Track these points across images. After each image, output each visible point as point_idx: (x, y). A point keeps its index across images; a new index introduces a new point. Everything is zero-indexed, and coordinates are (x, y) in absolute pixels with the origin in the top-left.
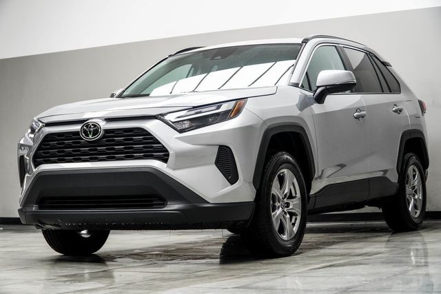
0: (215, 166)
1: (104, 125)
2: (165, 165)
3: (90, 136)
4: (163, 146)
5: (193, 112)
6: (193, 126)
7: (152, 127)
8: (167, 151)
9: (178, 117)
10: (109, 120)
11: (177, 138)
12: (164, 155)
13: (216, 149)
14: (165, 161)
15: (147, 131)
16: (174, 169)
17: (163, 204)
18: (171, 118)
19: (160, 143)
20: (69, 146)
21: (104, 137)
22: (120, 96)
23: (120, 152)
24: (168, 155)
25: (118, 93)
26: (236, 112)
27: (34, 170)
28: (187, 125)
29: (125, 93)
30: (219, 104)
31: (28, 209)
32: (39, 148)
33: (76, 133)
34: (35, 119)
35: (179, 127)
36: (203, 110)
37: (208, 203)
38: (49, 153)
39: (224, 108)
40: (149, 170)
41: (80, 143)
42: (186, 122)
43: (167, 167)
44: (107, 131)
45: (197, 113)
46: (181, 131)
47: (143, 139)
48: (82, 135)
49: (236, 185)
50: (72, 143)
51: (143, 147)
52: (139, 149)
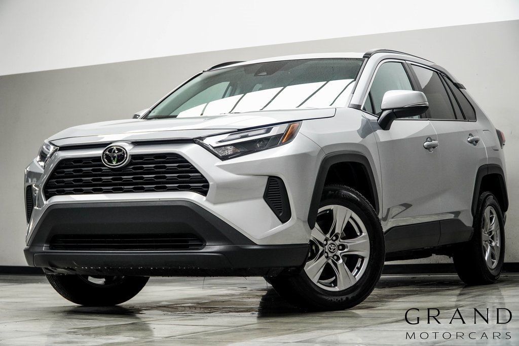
0: (263, 201)
1: (130, 150)
2: (204, 198)
3: (114, 163)
4: (202, 176)
5: (238, 136)
6: (237, 153)
7: (189, 152)
8: (206, 181)
9: (220, 142)
10: (137, 143)
11: (217, 166)
12: (202, 186)
13: (265, 181)
14: (204, 193)
15: (183, 158)
16: (215, 203)
17: (201, 245)
18: (212, 142)
19: (197, 171)
20: (87, 174)
21: (130, 163)
22: (146, 117)
23: (149, 182)
24: (208, 186)
25: (142, 114)
26: (289, 136)
27: (45, 202)
28: (230, 151)
29: (152, 114)
30: (268, 127)
31: (37, 249)
32: (52, 176)
33: (97, 159)
34: (46, 141)
35: (221, 153)
36: (250, 134)
37: (256, 244)
38: (63, 182)
39: (274, 131)
40: (184, 204)
41: (101, 170)
42: (229, 147)
43: (207, 200)
44: (134, 157)
45: (242, 137)
46: (224, 158)
47: (178, 166)
48: (105, 161)
49: (288, 224)
50: (92, 170)
51: (178, 177)
52: (172, 178)
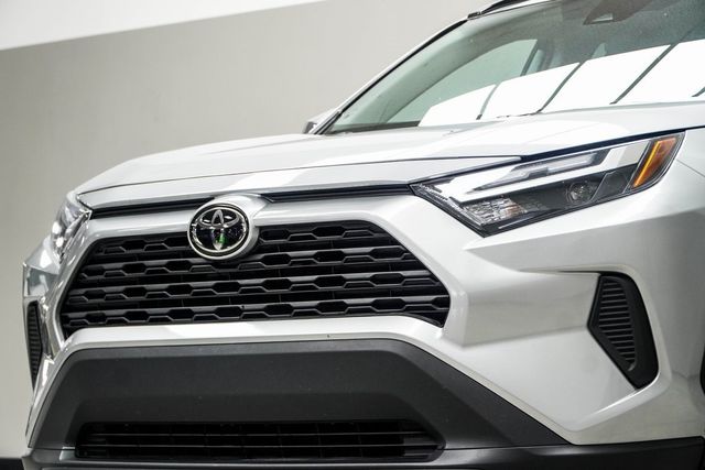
0: (586, 335)
1: (259, 215)
2: (438, 331)
3: (218, 247)
4: (432, 276)
5: (523, 173)
6: (521, 215)
7: (401, 219)
8: (443, 290)
9: (480, 189)
10: (274, 198)
11: (471, 251)
12: (434, 302)
13: (591, 283)
14: (439, 319)
15: (384, 232)
16: (466, 344)
17: (434, 448)
18: (457, 190)
19: (421, 266)
20: (158, 277)
21: (257, 248)
22: (327, 130)
23: (304, 293)
24: (446, 303)
25: (321, 120)
26: (651, 169)
27: (62, 344)
28: (504, 211)
29: (341, 122)
30: (599, 149)
31: (48, 458)
32: (76, 282)
33: (178, 238)
35: (479, 218)
36: (552, 167)
37: (569, 444)
38: (102, 295)
39: (614, 159)
40: (388, 348)
41: (187, 265)
42: (500, 203)
43: (444, 337)
44: (267, 232)
45: (532, 176)
46: (487, 231)
47: (372, 254)
48: (195, 243)
49: (648, 392)
50: (168, 265)
51: (373, 279)
52: (359, 284)
